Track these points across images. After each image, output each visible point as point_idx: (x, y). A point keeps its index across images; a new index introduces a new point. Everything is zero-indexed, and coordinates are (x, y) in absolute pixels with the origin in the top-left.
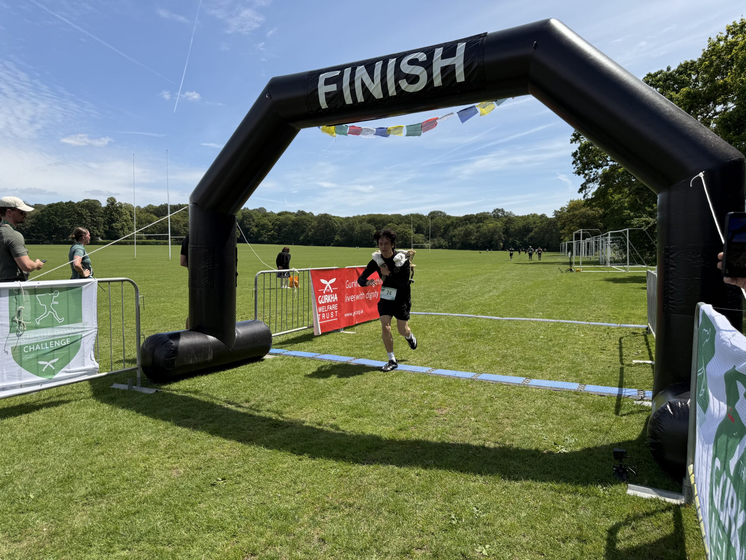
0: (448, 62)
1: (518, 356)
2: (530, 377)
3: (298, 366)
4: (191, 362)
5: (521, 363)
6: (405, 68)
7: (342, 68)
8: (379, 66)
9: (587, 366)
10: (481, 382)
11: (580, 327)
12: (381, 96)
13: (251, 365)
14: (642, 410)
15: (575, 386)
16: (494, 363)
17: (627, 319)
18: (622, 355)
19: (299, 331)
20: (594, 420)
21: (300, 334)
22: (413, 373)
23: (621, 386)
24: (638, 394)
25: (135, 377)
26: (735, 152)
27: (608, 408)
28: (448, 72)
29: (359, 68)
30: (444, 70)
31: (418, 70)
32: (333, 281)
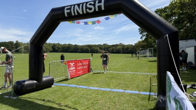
0: (100, 4)
1: (123, 83)
2: (125, 90)
3: (61, 89)
4: (29, 89)
5: (124, 85)
6: (88, 6)
7: (71, 6)
8: (81, 5)
9: (141, 86)
10: (112, 92)
11: (140, 75)
12: (82, 13)
13: (47, 89)
14: (155, 99)
15: (137, 92)
16: (116, 86)
17: (152, 72)
18: (151, 82)
19: (64, 78)
20: (142, 102)
21: (64, 79)
22: (94, 89)
23: (150, 92)
24: (154, 94)
25: (11, 94)
26: (176, 29)
27: (146, 99)
28: (100, 7)
29: (76, 6)
30: (98, 6)
31: (92, 7)
32: (73, 63)
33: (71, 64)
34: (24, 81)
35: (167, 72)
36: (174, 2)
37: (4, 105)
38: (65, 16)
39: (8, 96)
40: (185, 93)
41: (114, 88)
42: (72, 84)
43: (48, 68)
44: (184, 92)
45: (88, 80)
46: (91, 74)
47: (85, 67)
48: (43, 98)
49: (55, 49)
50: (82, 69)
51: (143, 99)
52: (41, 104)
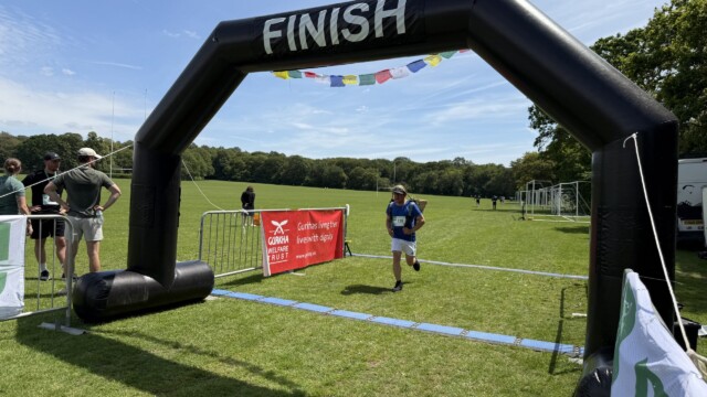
0: (389, 13)
1: (460, 305)
2: (468, 328)
3: (238, 310)
4: (125, 303)
5: (463, 312)
6: (348, 18)
7: (287, 15)
8: (323, 14)
9: (526, 317)
10: (419, 332)
11: (525, 277)
12: (325, 45)
13: (190, 306)
14: (576, 369)
15: (511, 340)
16: (435, 312)
17: (571, 270)
18: (562, 308)
19: (248, 271)
20: (526, 378)
21: (250, 274)
22: (353, 319)
23: (558, 340)
24: (573, 351)
25: (64, 316)
26: (668, 115)
27: (542, 366)
28: (389, 23)
29: (303, 16)
30: (385, 21)
31: (361, 21)
32: (285, 222)
33: (274, 223)
34: (111, 276)
35: (627, 270)
36: (667, 13)
37: (38, 355)
38: (265, 53)
39: (52, 322)
40: (690, 351)
41: (426, 321)
42: (275, 297)
43: (195, 234)
44: (685, 349)
45: (333, 284)
46: (344, 264)
47: (324, 238)
48: (172, 338)
49: (224, 167)
50: (313, 246)
51: (531, 364)
52: (166, 357)
